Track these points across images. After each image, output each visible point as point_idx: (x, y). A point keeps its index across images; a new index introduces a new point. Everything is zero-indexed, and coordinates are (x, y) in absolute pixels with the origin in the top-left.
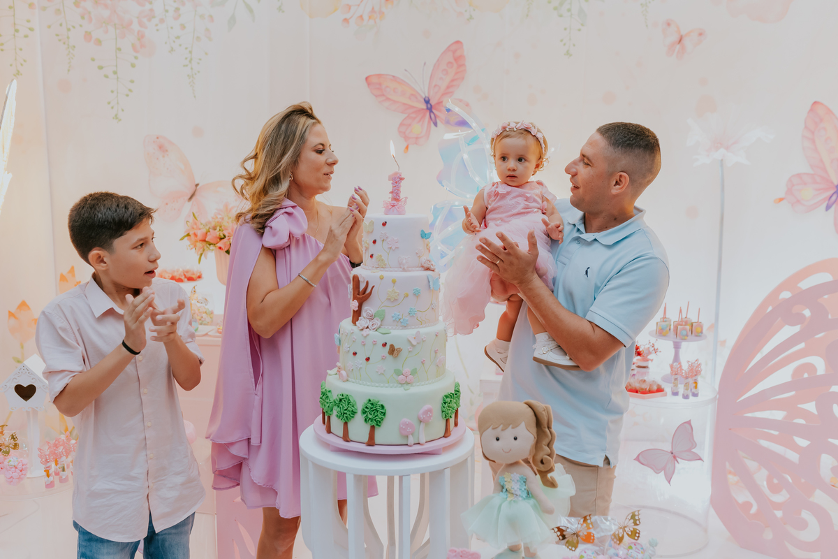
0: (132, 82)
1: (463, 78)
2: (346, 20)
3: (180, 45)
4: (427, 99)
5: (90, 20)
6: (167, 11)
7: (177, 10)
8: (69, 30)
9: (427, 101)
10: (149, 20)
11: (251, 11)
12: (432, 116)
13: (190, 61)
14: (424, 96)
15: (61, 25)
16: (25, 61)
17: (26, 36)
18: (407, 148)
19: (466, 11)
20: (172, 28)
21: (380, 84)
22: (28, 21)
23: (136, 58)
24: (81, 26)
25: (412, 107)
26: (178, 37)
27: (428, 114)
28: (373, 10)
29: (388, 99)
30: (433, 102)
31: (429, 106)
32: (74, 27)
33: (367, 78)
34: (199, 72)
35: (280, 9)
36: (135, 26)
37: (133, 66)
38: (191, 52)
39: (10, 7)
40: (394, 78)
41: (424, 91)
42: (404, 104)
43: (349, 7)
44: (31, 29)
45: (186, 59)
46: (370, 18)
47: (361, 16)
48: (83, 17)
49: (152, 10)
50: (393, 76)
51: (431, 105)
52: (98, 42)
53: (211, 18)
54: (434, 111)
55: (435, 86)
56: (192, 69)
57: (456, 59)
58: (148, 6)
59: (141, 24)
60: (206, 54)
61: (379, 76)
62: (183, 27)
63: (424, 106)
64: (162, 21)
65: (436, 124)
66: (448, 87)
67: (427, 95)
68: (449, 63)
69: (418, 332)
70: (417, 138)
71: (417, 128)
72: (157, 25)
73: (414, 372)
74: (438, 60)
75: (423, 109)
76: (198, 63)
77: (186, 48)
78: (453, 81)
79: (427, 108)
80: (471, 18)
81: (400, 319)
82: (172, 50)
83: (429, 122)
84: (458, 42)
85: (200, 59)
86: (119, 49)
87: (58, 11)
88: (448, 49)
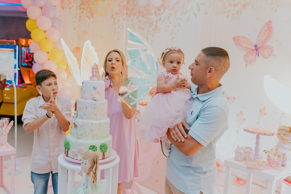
0: (152, 41)
1: (271, 36)
2: (228, 16)
3: (169, 29)
4: (256, 45)
5: (141, 22)
6: (165, 18)
7: (169, 17)
8: (134, 26)
9: (256, 46)
10: (159, 21)
11: (196, 15)
12: (257, 52)
13: (172, 34)
14: (254, 44)
15: (132, 24)
16: (121, 36)
17: (122, 28)
18: (246, 65)
19: (274, 8)
20: (167, 23)
21: (238, 40)
22: (123, 24)
23: (154, 33)
24: (138, 24)
25: (249, 49)
26: (168, 26)
27: (256, 51)
28: (238, 11)
29: (241, 46)
30: (258, 46)
31: (256, 48)
32: (136, 25)
33: (234, 38)
34: (175, 37)
35: (206, 14)
36: (155, 23)
37: (153, 36)
38: (172, 31)
39: (118, 20)
40: (244, 37)
41: (254, 42)
42: (247, 47)
43: (229, 11)
44: (123, 26)
45: (171, 33)
46: (236, 14)
47: (233, 14)
48: (139, 22)
49: (160, 18)
50: (243, 37)
51: (257, 48)
52: (143, 29)
53: (181, 19)
54: (258, 50)
55: (260, 40)
56: (172, 36)
57: (269, 28)
58: (159, 17)
59: (157, 22)
60: (178, 31)
61: (238, 37)
62: (170, 23)
63: (254, 48)
64: (163, 21)
65: (258, 55)
66: (265, 40)
67: (256, 44)
68: (266, 30)
69: (83, 121)
70: (251, 61)
71: (251, 57)
72: (162, 23)
73: (81, 135)
74: (261, 29)
75: (254, 49)
76: (175, 34)
77: (171, 30)
78: (267, 37)
79: (256, 49)
80: (276, 10)
81: (81, 116)
82: (166, 30)
83: (256, 55)
84: (270, 21)
85: (175, 33)
86: (149, 31)
87: (132, 20)
88: (266, 24)
